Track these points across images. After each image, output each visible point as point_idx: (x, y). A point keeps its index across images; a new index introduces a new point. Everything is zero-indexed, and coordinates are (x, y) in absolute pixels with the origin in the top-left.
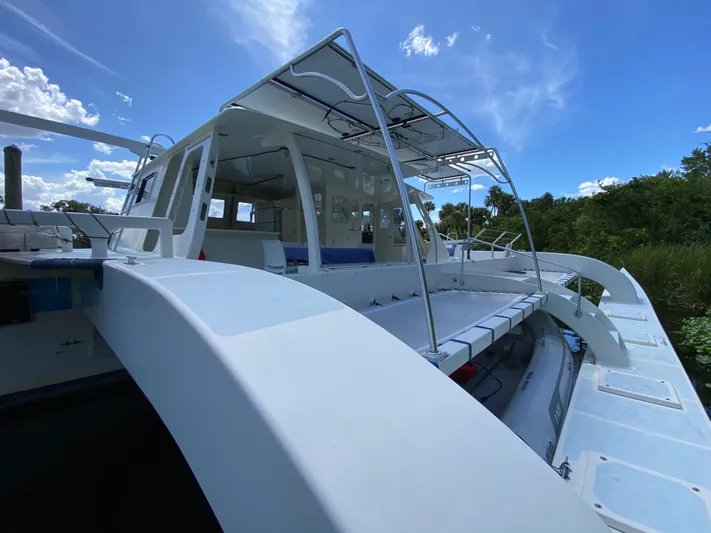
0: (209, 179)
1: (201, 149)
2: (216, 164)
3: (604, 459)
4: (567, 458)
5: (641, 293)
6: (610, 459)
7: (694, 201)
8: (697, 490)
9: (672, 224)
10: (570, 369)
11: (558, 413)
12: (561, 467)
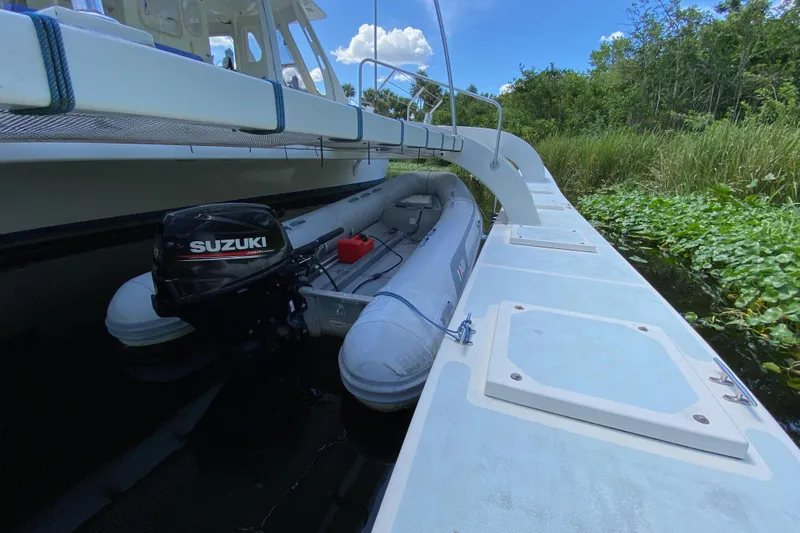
3: (520, 308)
4: (470, 315)
5: (548, 175)
6: (528, 308)
7: (596, 94)
8: (644, 329)
9: (575, 118)
10: (478, 227)
11: (463, 269)
12: (460, 329)
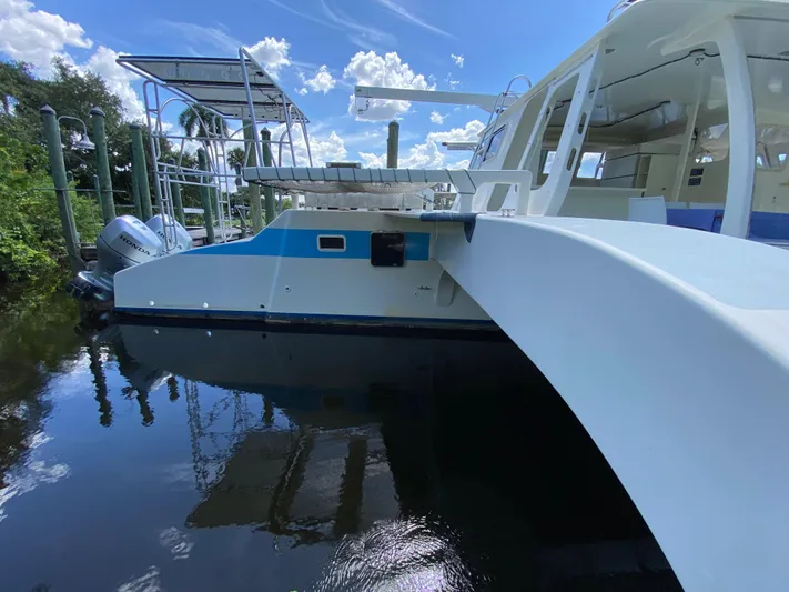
0: (584, 116)
1: (577, 76)
2: (595, 93)
